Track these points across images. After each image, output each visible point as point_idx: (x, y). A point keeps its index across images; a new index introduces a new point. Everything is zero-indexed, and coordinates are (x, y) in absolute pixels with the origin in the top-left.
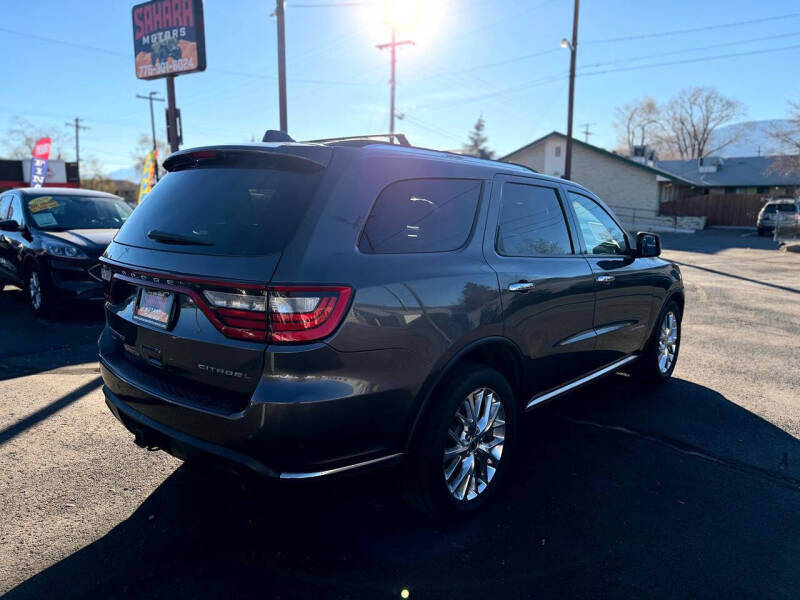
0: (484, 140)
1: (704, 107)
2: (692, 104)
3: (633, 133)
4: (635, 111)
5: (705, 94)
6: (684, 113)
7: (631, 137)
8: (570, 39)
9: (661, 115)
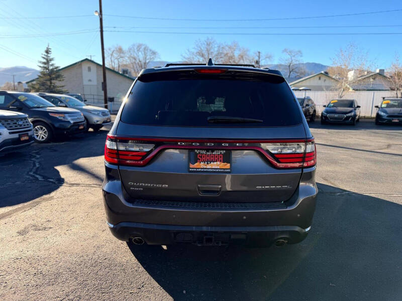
0: (51, 60)
1: (143, 53)
2: (138, 51)
3: (114, 62)
4: (114, 51)
5: (143, 47)
6: (135, 55)
7: (113, 64)
8: (99, 11)
9: (126, 54)
